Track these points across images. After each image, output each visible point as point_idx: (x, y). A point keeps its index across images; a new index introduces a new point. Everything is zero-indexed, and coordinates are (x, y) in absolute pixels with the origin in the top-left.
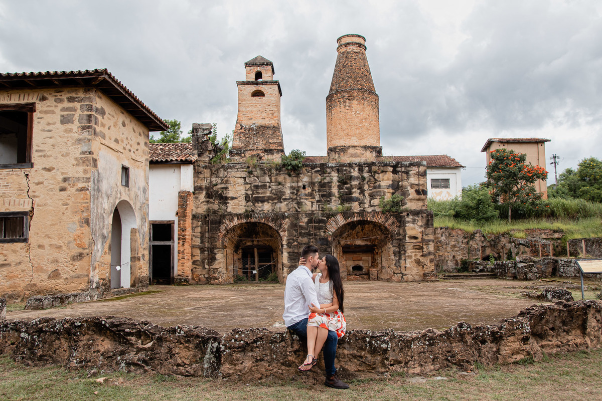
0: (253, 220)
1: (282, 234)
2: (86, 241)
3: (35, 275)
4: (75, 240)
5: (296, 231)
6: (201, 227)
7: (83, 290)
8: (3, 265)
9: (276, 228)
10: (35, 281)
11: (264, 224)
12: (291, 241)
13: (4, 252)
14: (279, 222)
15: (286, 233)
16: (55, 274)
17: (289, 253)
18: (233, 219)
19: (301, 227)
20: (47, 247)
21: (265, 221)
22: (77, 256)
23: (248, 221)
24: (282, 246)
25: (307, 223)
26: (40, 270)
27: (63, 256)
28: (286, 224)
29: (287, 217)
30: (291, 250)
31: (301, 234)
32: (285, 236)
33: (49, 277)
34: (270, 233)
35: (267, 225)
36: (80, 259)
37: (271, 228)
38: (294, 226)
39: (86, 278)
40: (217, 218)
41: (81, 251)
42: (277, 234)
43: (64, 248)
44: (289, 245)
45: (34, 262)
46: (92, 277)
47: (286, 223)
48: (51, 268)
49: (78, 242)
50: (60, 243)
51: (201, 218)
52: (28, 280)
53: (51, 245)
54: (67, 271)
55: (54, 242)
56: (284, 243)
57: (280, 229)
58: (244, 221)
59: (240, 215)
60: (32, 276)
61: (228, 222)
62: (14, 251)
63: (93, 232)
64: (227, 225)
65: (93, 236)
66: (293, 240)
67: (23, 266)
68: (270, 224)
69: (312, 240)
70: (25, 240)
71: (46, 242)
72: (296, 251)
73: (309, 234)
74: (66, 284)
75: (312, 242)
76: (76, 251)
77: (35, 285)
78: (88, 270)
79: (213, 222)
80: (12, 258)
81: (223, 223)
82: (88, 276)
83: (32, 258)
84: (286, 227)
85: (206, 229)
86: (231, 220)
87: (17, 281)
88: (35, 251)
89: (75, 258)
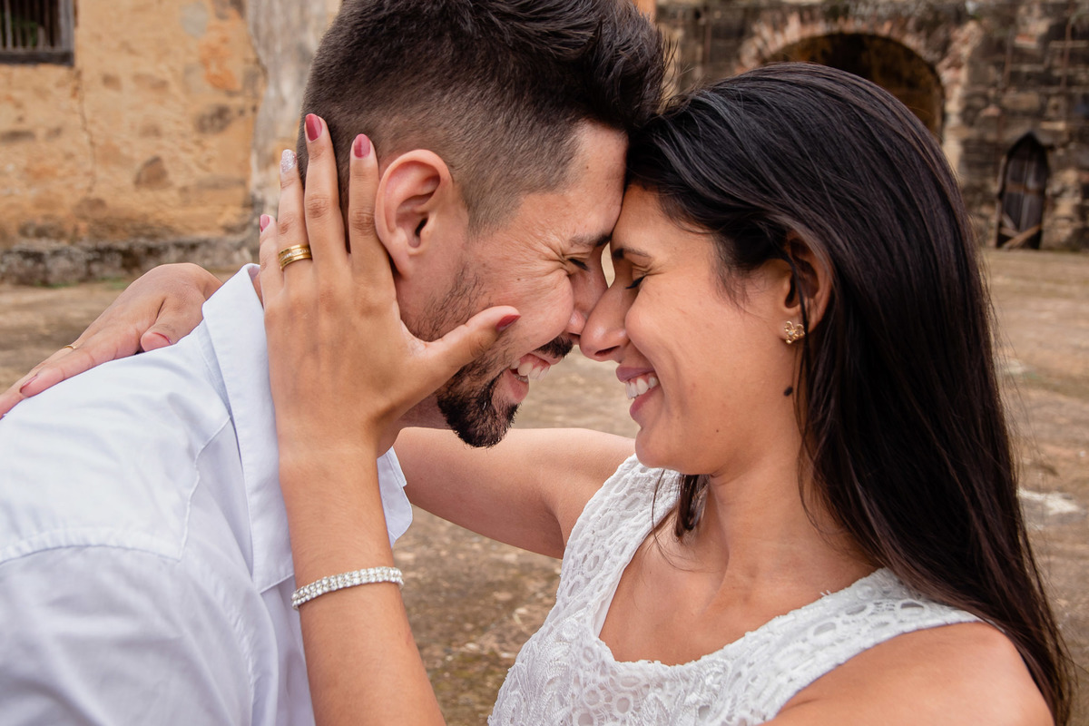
0: (852, 26)
1: (947, 76)
2: (236, 68)
3: (101, 173)
4: (205, 63)
5: (1000, 66)
6: (683, 48)
7: (229, 230)
8: (14, 136)
9: (928, 55)
10: (101, 192)
11: (887, 40)
12: (978, 102)
13: (17, 94)
14: (940, 34)
15: (963, 75)
16: (153, 174)
17: (966, 144)
18: (784, 22)
19: (1021, 54)
20: (127, 83)
21: (892, 29)
22: (212, 118)
23: (835, 29)
24: (944, 116)
25: (1046, 39)
26: (109, 155)
27: (175, 114)
28: (965, 42)
29: (973, 18)
30: (972, 133)
31: (1016, 80)
32: (956, 83)
33: (138, 182)
34: (906, 73)
35: (899, 45)
36: (222, 128)
37: (910, 54)
38: (995, 50)
39: (239, 193)
40: (734, 19)
41: (222, 99)
42: (929, 77)
43: (175, 89)
44: (970, 114)
45: (94, 129)
46: (260, 187)
47: (967, 38)
48: (141, 151)
49: (214, 69)
50: (162, 71)
51: (684, 16)
52: (81, 184)
53: (138, 78)
54: (186, 165)
55: (146, 67)
56: (953, 107)
57: (942, 59)
58: (820, 29)
59: (810, 8)
60: (90, 174)
61: (766, 32)
62: (41, 93)
63: (261, 38)
64: (765, 42)
65: (262, 53)
66: (985, 97)
67: (65, 143)
68: (911, 41)
69: (1053, 101)
70: (66, 59)
71: (122, 66)
72: (991, 136)
73: (1046, 79)
74: (186, 204)
75: (1056, 108)
76: (209, 99)
77: (99, 203)
78: (244, 166)
79: (720, 32)
80: (39, 116)
81: (752, 35)
82: (243, 183)
83: (88, 115)
84: (965, 51)
85: (694, 55)
86: (779, 26)
87: (56, 186)
88: (97, 96)
89: (207, 122)
